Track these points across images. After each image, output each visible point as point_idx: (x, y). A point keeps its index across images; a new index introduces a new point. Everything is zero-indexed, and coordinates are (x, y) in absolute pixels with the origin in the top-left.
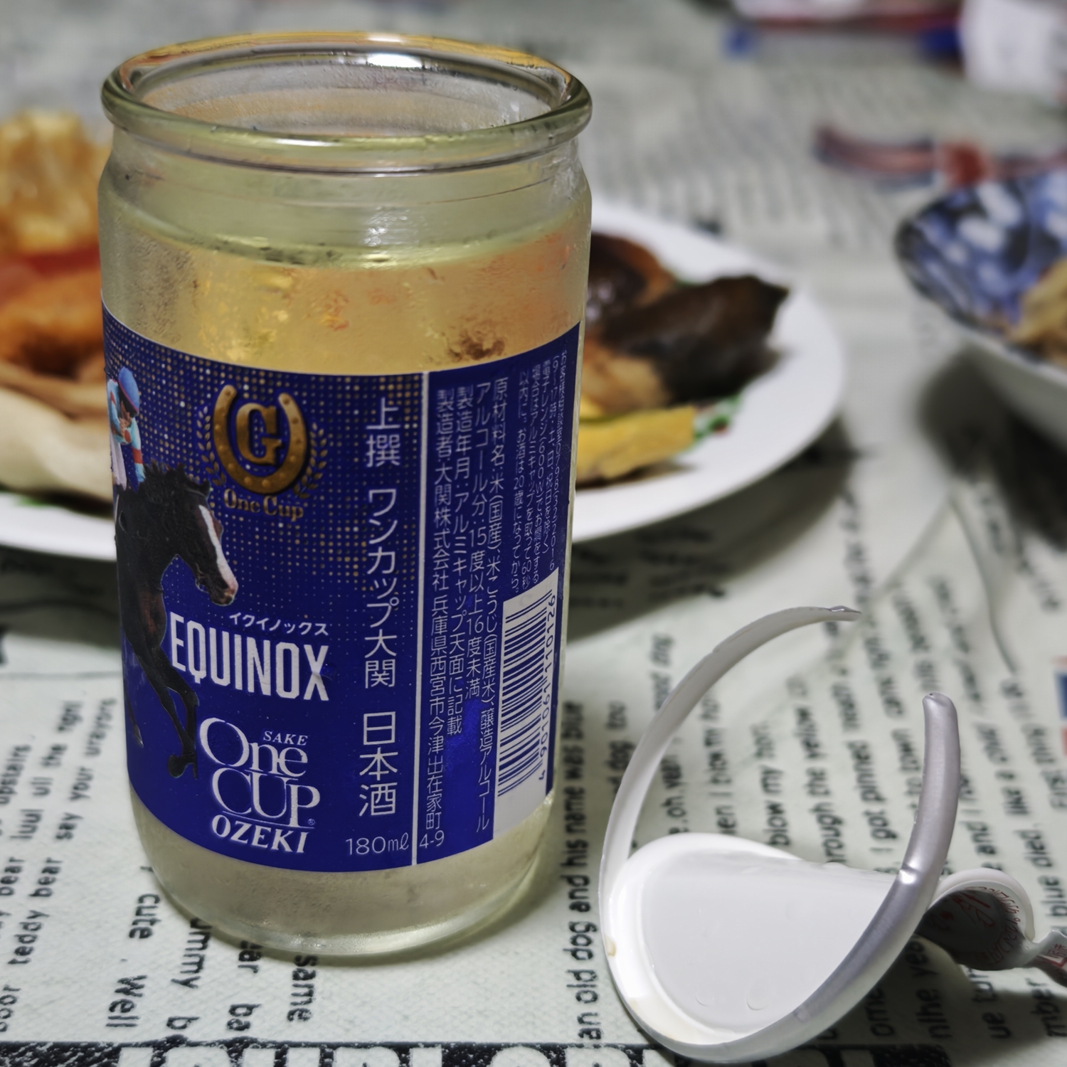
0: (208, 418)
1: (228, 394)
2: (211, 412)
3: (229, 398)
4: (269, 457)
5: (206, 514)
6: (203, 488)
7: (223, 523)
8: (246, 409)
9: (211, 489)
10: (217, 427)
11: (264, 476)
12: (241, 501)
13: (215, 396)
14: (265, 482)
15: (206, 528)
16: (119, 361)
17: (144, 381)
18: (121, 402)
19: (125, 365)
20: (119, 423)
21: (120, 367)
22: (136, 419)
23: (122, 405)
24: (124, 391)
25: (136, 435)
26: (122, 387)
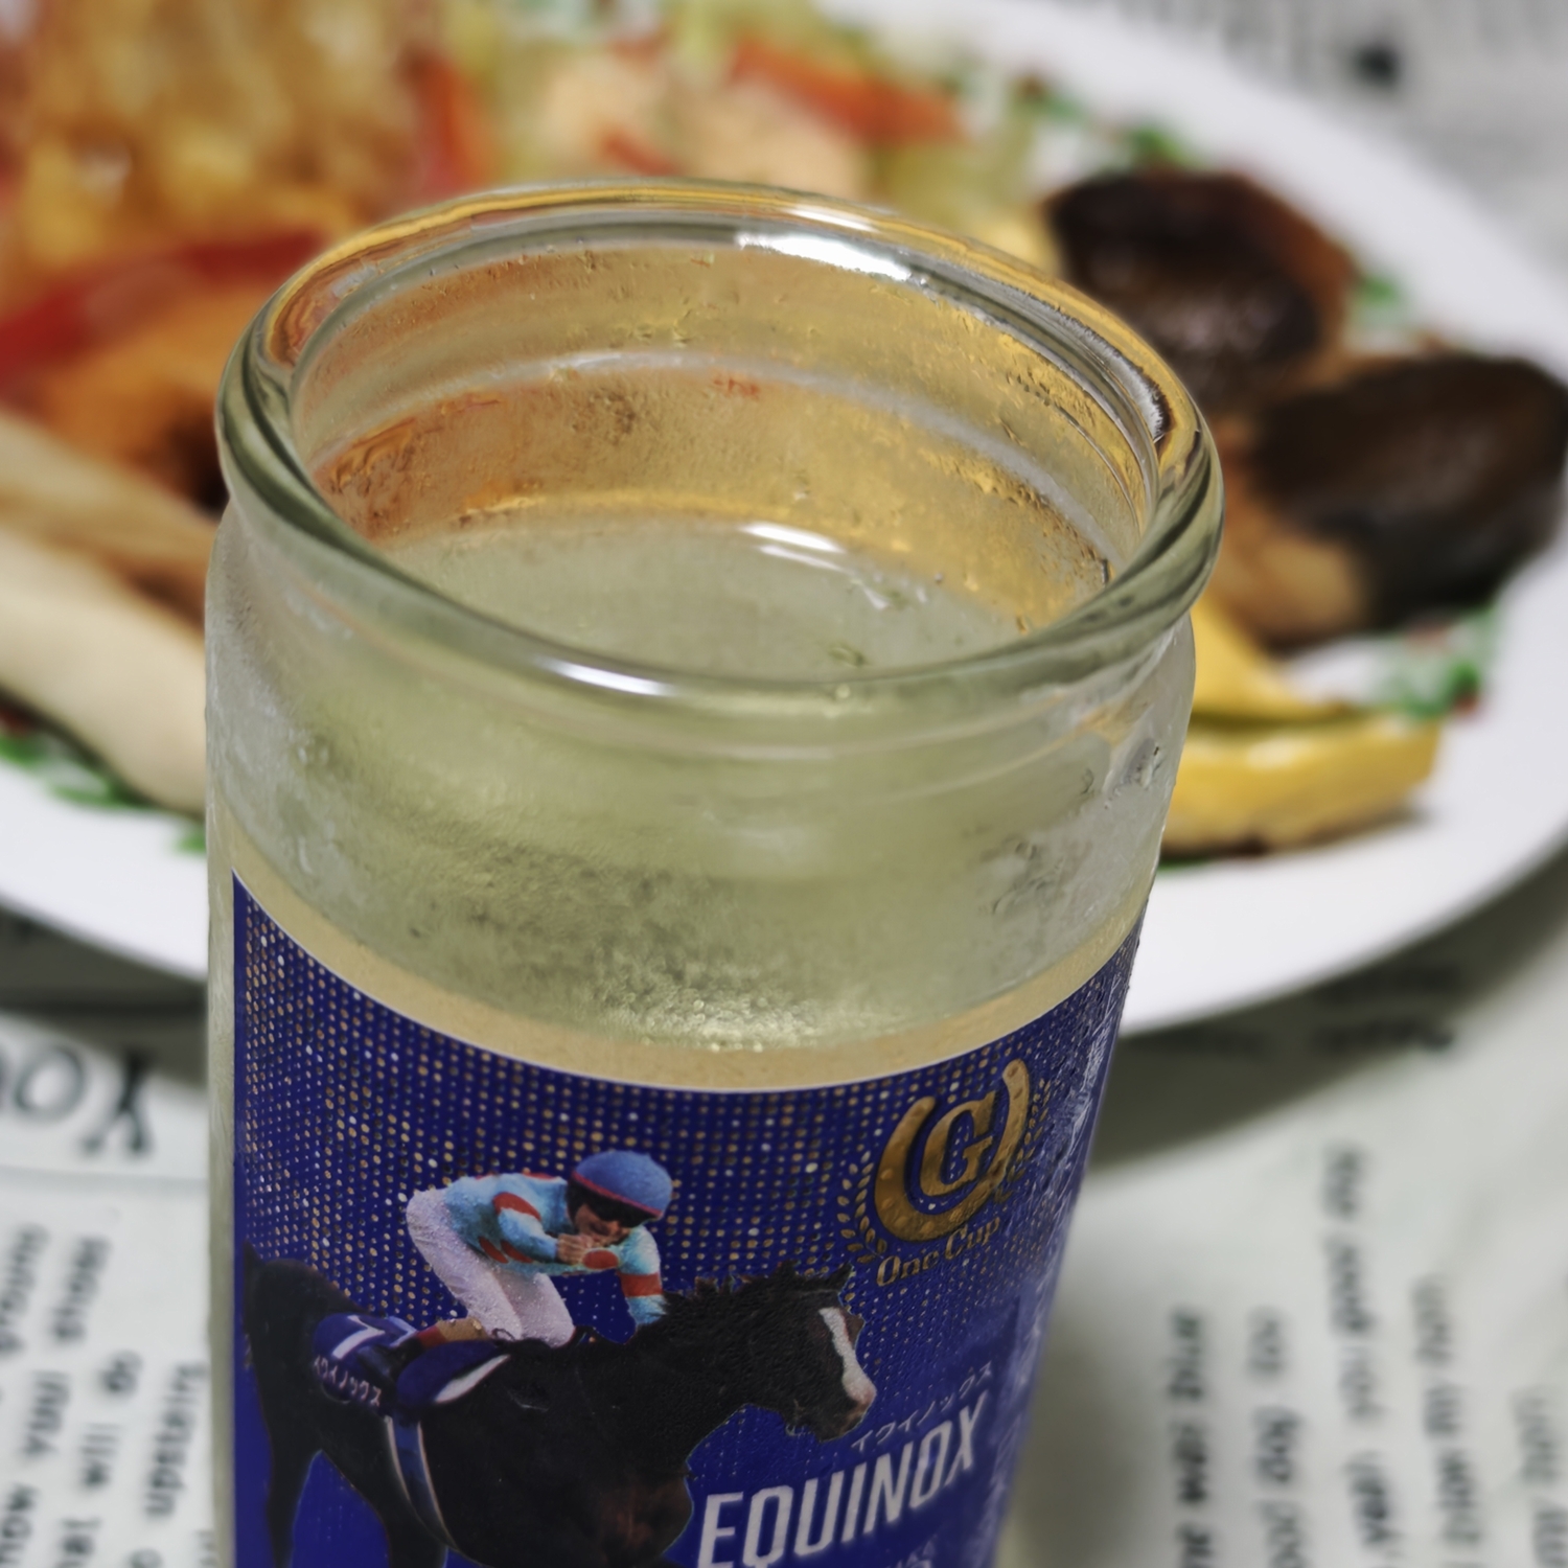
0: (870, 1167)
1: (917, 1113)
2: (877, 1158)
3: (919, 1120)
4: (970, 1173)
5: (833, 1318)
6: (838, 1278)
7: (868, 1316)
8: (948, 1119)
9: (853, 1274)
10: (885, 1174)
11: (953, 1205)
12: (907, 1265)
13: (890, 1128)
14: (955, 1215)
15: (830, 1335)
16: (588, 1142)
17: (699, 1160)
18: (573, 1210)
19: (621, 1147)
20: (550, 1244)
21: (586, 1153)
22: (649, 1227)
23: (584, 1212)
24: (600, 1191)
25: (643, 1252)
26: (590, 1185)
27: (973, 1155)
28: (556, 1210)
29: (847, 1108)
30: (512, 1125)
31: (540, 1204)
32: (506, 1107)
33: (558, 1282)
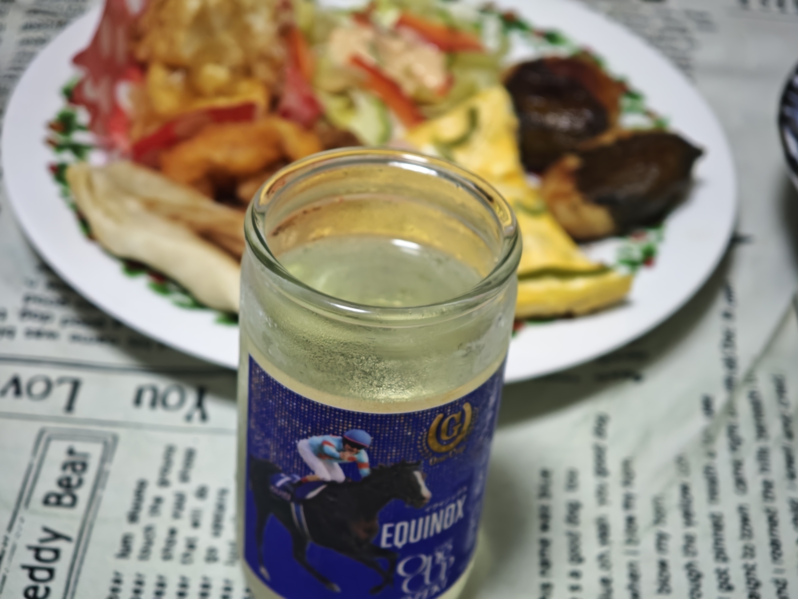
0: (426, 433)
1: (439, 418)
3: (439, 420)
7: (427, 473)
8: (447, 420)
9: (423, 462)
10: (431, 435)
11: (451, 442)
12: (438, 459)
15: (417, 480)
16: (348, 427)
17: (378, 432)
18: (344, 445)
19: (357, 428)
20: (337, 454)
21: (347, 430)
22: (365, 450)
23: (347, 446)
24: (352, 440)
25: (363, 457)
26: (349, 439)
27: (456, 429)
28: (339, 445)
29: (418, 418)
30: (327, 423)
31: (335, 443)
32: (325, 418)
33: (341, 465)
